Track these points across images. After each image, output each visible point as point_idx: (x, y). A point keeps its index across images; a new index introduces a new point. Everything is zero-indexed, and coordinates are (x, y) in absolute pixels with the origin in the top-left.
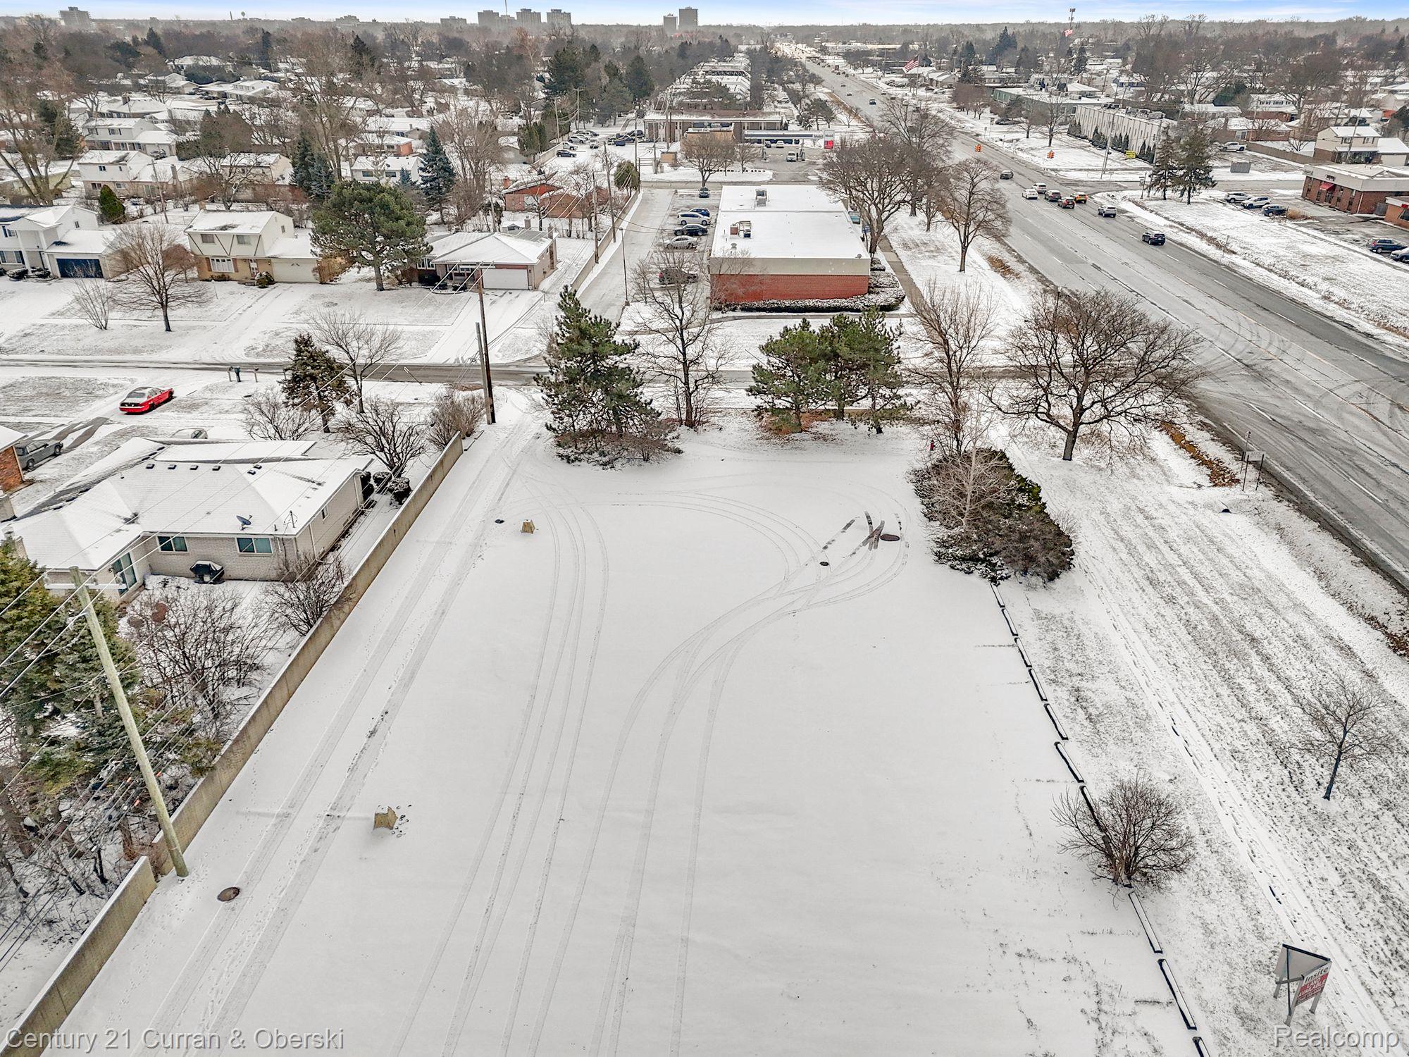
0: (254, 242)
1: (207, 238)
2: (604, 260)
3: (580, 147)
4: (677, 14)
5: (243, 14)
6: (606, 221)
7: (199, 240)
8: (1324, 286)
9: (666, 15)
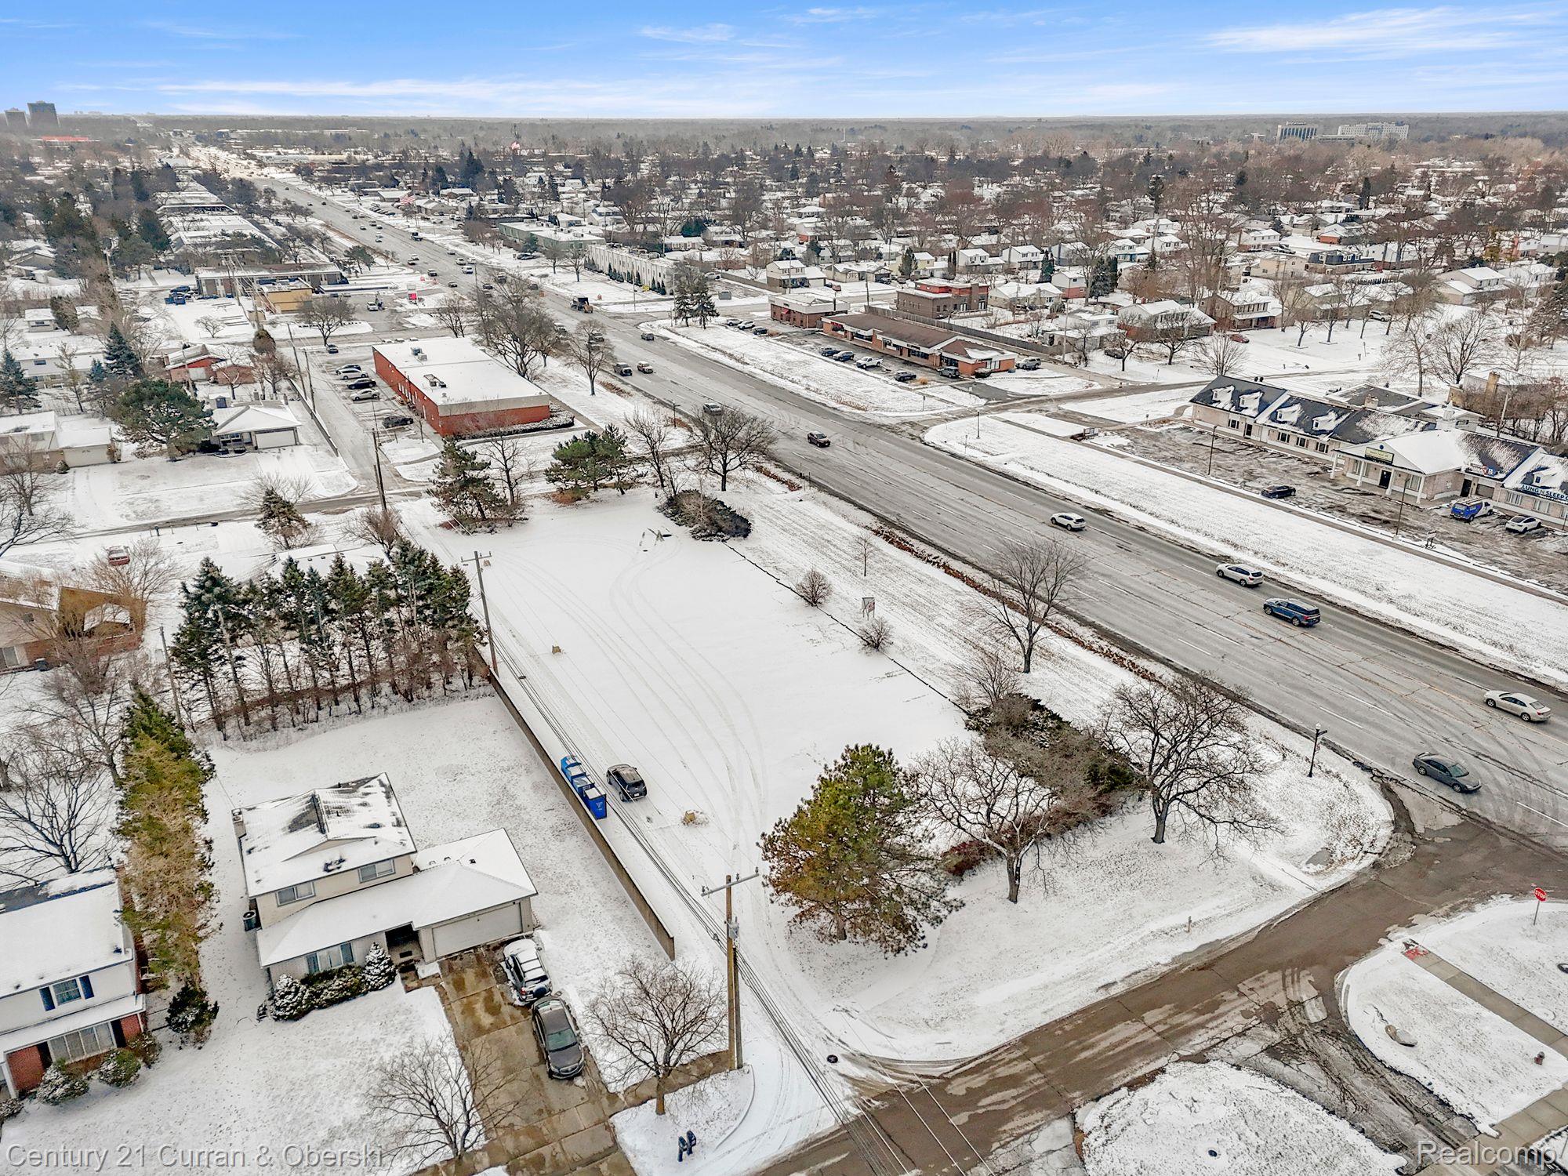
0: (48, 438)
8: (804, 381)
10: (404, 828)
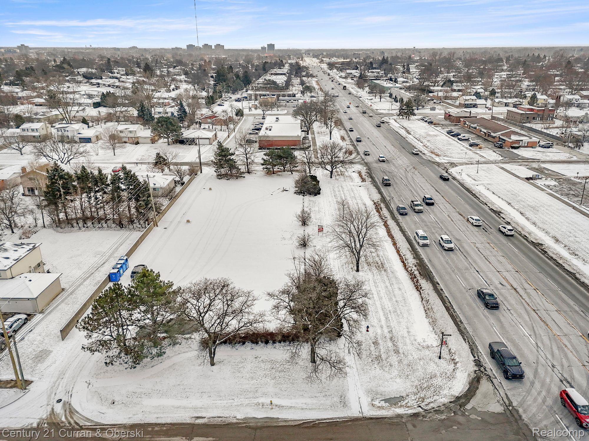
0: (134, 132)
1: (121, 132)
2: (231, 137)
3: (225, 102)
4: (266, 46)
5: (91, 46)
6: (231, 126)
7: (119, 132)
9: (262, 46)
10: (16, 262)
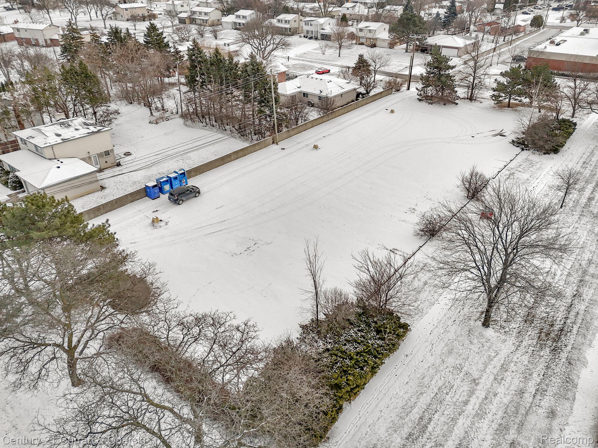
0: (374, 32)
1: (361, 30)
3: (537, 11)
7: (358, 31)
10: (62, 141)
